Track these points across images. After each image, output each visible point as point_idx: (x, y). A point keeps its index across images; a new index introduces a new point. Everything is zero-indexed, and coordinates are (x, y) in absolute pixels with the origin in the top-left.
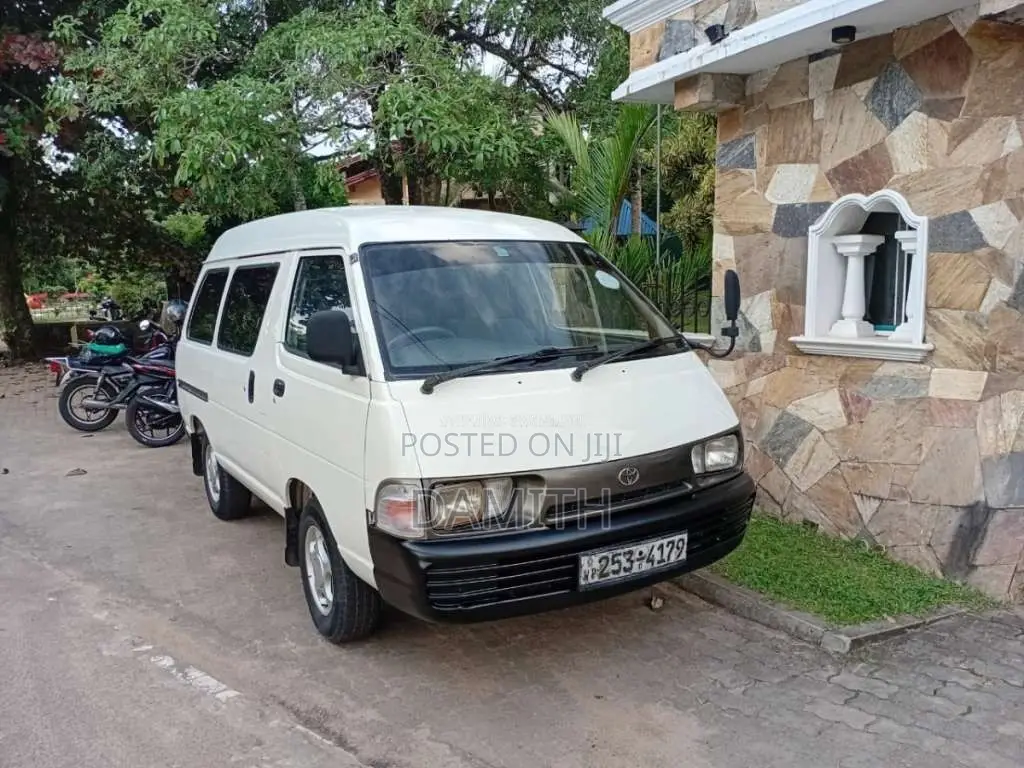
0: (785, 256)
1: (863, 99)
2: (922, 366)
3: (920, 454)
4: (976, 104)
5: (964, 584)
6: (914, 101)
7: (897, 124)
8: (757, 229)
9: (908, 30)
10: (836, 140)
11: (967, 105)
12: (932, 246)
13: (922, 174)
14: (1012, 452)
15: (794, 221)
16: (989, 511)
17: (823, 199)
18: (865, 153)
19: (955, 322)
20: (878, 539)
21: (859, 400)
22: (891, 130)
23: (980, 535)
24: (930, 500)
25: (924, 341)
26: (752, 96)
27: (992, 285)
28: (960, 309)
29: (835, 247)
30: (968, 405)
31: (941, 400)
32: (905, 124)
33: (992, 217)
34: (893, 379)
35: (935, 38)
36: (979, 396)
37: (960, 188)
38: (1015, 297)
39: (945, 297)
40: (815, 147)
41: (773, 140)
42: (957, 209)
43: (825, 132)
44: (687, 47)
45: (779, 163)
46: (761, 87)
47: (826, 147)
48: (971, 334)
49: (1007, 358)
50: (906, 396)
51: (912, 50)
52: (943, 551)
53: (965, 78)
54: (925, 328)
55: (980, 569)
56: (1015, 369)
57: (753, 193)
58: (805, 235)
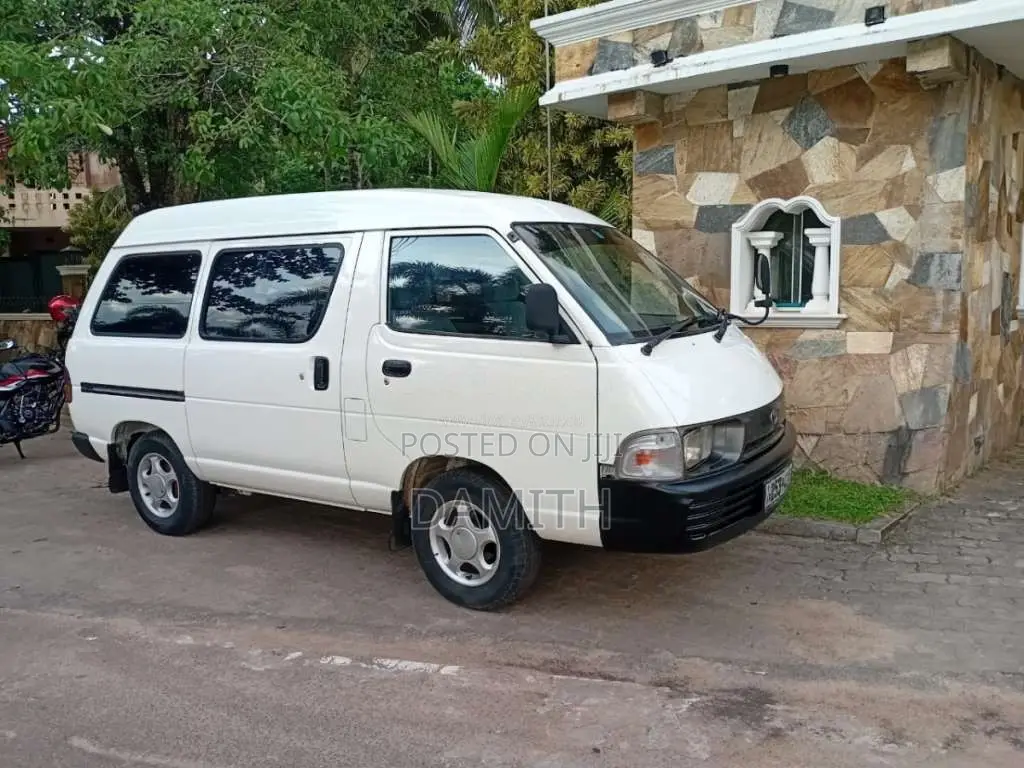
0: (708, 248)
1: (780, 123)
2: (838, 331)
3: (847, 397)
4: (879, 134)
5: (901, 488)
6: (826, 127)
7: (811, 146)
8: (678, 226)
9: (821, 73)
10: (755, 155)
11: (873, 134)
12: (845, 240)
13: (836, 184)
14: (922, 388)
15: (716, 220)
16: (911, 432)
17: (744, 202)
18: (783, 167)
19: (865, 296)
20: (822, 466)
21: (786, 361)
22: (806, 149)
23: (907, 451)
24: (861, 431)
25: (839, 312)
26: (670, 113)
27: (895, 268)
28: (869, 286)
29: (749, 241)
30: (881, 357)
31: (857, 355)
32: (819, 145)
33: (895, 218)
34: (814, 342)
35: (845, 81)
36: (889, 351)
37: (868, 197)
38: (914, 276)
39: (856, 277)
40: (735, 160)
41: (692, 151)
42: (864, 211)
43: (745, 147)
44: (624, 65)
45: (699, 171)
46: (679, 107)
47: (745, 161)
48: (878, 304)
49: (908, 321)
50: (827, 354)
51: (824, 89)
52: (878, 467)
53: (870, 114)
54: (840, 301)
55: (911, 475)
56: (915, 329)
57: (674, 195)
58: (728, 231)
